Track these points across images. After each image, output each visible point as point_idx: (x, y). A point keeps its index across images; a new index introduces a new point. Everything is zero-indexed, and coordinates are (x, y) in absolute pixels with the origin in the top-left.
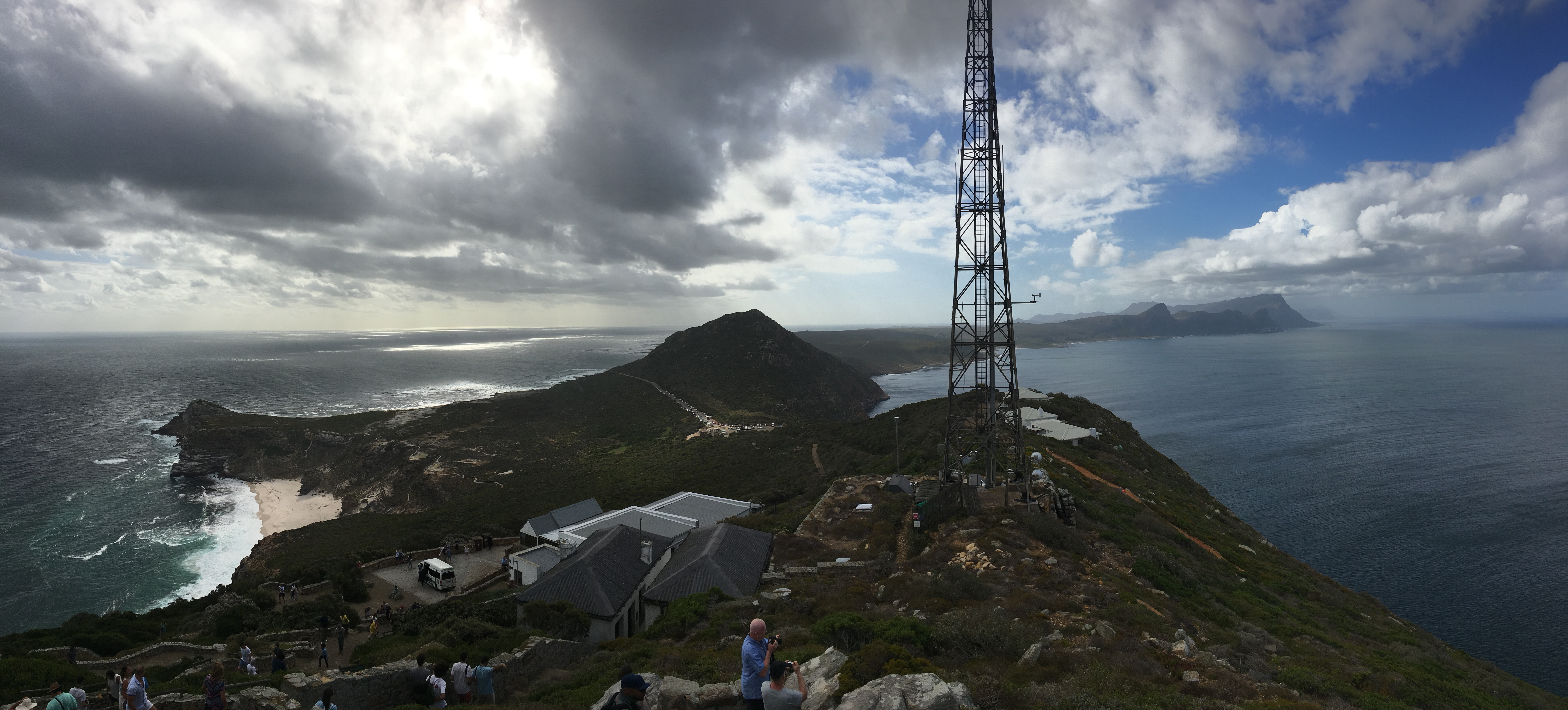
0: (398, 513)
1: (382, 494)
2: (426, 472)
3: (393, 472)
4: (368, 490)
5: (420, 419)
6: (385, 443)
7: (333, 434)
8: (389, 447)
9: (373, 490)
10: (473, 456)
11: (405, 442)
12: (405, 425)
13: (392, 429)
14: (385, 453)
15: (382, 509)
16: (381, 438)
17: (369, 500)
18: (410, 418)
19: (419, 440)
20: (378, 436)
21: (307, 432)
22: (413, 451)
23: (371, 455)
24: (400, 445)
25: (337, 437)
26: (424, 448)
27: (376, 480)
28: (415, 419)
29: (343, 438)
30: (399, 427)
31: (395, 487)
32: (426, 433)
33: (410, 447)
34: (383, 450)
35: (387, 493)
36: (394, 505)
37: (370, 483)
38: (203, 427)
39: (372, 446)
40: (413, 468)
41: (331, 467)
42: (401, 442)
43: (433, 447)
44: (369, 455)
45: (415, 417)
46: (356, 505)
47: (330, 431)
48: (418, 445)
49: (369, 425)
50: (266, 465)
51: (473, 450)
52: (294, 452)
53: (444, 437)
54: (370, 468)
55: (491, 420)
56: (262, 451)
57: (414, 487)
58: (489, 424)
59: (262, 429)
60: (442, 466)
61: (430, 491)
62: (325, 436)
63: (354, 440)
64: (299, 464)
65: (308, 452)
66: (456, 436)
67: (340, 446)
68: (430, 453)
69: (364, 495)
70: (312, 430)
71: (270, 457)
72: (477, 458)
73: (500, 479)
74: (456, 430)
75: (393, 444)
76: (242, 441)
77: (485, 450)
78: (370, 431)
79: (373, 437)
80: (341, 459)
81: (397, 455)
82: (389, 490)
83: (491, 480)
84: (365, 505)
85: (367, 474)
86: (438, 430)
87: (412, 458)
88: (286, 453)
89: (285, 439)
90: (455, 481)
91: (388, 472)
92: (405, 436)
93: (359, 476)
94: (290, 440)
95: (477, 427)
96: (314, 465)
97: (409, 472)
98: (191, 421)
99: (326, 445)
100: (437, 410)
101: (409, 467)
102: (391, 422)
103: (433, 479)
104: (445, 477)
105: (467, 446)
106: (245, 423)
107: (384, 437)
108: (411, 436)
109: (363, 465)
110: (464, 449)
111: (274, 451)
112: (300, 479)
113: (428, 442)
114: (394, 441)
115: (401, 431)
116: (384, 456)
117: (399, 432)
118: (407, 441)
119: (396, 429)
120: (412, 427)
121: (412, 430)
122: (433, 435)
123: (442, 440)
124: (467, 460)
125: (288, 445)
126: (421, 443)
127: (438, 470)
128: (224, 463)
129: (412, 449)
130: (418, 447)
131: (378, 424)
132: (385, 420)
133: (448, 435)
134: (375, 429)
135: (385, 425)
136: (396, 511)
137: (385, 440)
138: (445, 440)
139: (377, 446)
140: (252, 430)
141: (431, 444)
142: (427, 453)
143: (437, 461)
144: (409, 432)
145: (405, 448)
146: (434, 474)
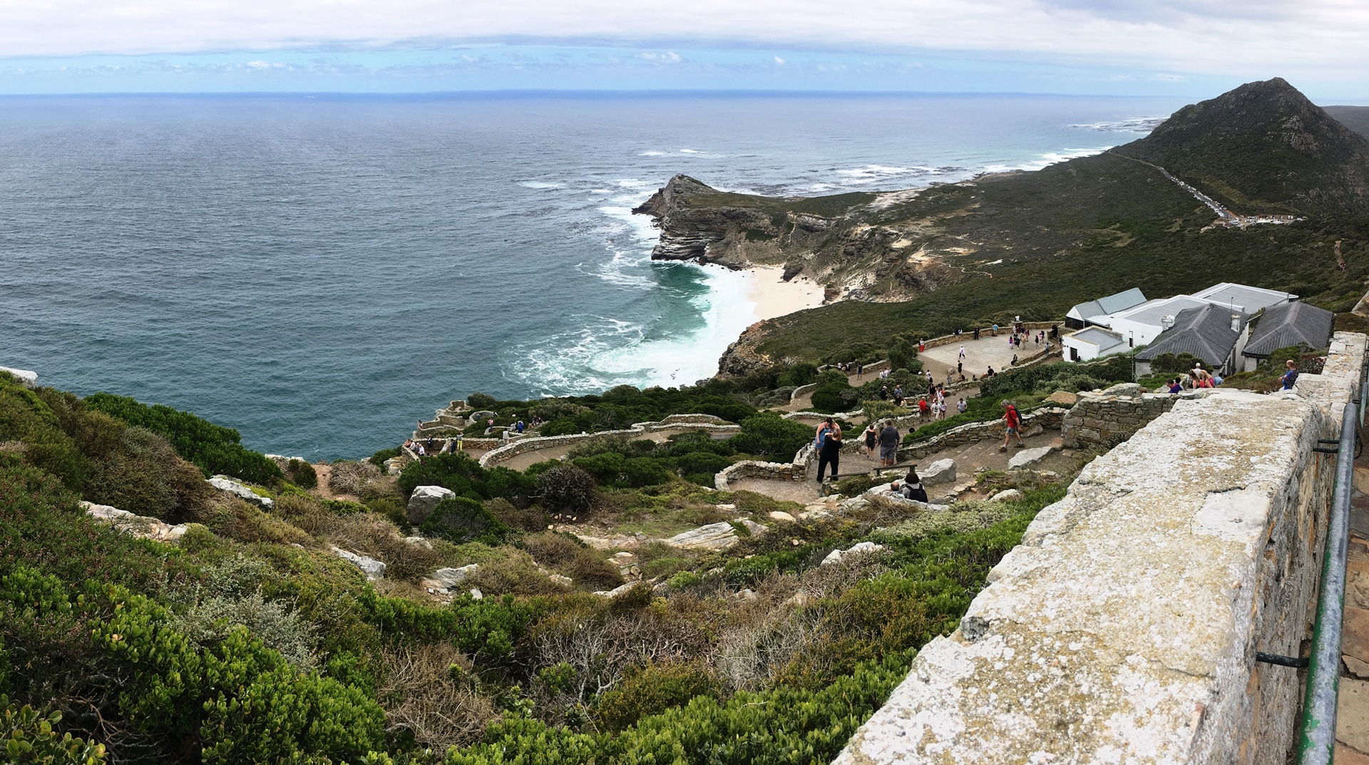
0: (880, 302)
1: (865, 281)
2: (910, 261)
3: (875, 260)
4: (848, 277)
5: (904, 201)
6: (867, 228)
7: (816, 218)
8: (872, 233)
9: (855, 278)
10: (958, 244)
11: (888, 229)
12: (887, 209)
13: (873, 213)
14: (867, 238)
15: (863, 298)
16: (863, 223)
17: (851, 288)
18: (893, 200)
19: (903, 226)
20: (860, 221)
21: (791, 215)
22: (897, 238)
23: (853, 240)
24: (883, 231)
25: (821, 220)
26: (908, 235)
27: (857, 268)
28: (897, 202)
29: (825, 221)
30: (881, 212)
31: (878, 276)
32: (909, 218)
33: (893, 234)
34: (866, 236)
35: (869, 281)
36: (877, 294)
37: (851, 270)
38: (686, 207)
39: (854, 230)
40: (896, 257)
41: (814, 253)
42: (884, 227)
43: (917, 234)
44: (851, 241)
45: (898, 200)
46: (837, 293)
47: (813, 214)
49: (850, 208)
50: (747, 249)
51: (960, 238)
52: (777, 236)
53: (928, 223)
54: (852, 254)
55: (977, 206)
56: (743, 234)
57: (897, 276)
58: (975, 210)
59: (744, 210)
60: (926, 255)
61: (914, 280)
62: (808, 219)
63: (837, 225)
64: (783, 249)
65: (792, 236)
66: (942, 222)
67: (823, 230)
68: (914, 241)
69: (846, 283)
70: (795, 213)
71: (751, 240)
72: (963, 246)
73: (989, 269)
74: (942, 215)
75: (876, 229)
76: (723, 222)
77: (972, 237)
78: (853, 214)
79: (854, 222)
80: (825, 244)
81: (881, 242)
82: (871, 278)
83: (979, 270)
84: (846, 293)
85: (848, 261)
86: (922, 215)
87: (896, 245)
88: (769, 237)
89: (767, 221)
90: (941, 271)
91: (871, 259)
92: (887, 222)
93: (841, 263)
94: (773, 223)
95: (963, 213)
96: (797, 250)
97: (892, 260)
98: (672, 199)
99: (809, 229)
100: (921, 193)
101: (893, 255)
102: (873, 204)
103: (917, 267)
104: (930, 266)
105: (953, 232)
106: (726, 203)
107: (866, 222)
108: (894, 221)
109: (845, 252)
110: (949, 236)
111: (756, 234)
112: (783, 265)
113: (912, 228)
114: (876, 226)
115: (883, 215)
116: (866, 242)
117: (881, 217)
118: (891, 227)
119: (878, 213)
120: (895, 211)
121: (895, 215)
122: (917, 220)
123: (927, 226)
124: (954, 248)
125: (771, 229)
126: (906, 229)
127: (922, 258)
128: (705, 247)
129: (895, 236)
130: (901, 233)
131: (859, 207)
132: (866, 204)
133: (932, 221)
134: (857, 212)
135: (867, 208)
136: (880, 299)
137: (868, 225)
138: (930, 226)
139: (859, 232)
140: (733, 211)
141: (915, 230)
142: (911, 239)
143: (922, 248)
144: (891, 217)
145: (889, 234)
146: (919, 262)
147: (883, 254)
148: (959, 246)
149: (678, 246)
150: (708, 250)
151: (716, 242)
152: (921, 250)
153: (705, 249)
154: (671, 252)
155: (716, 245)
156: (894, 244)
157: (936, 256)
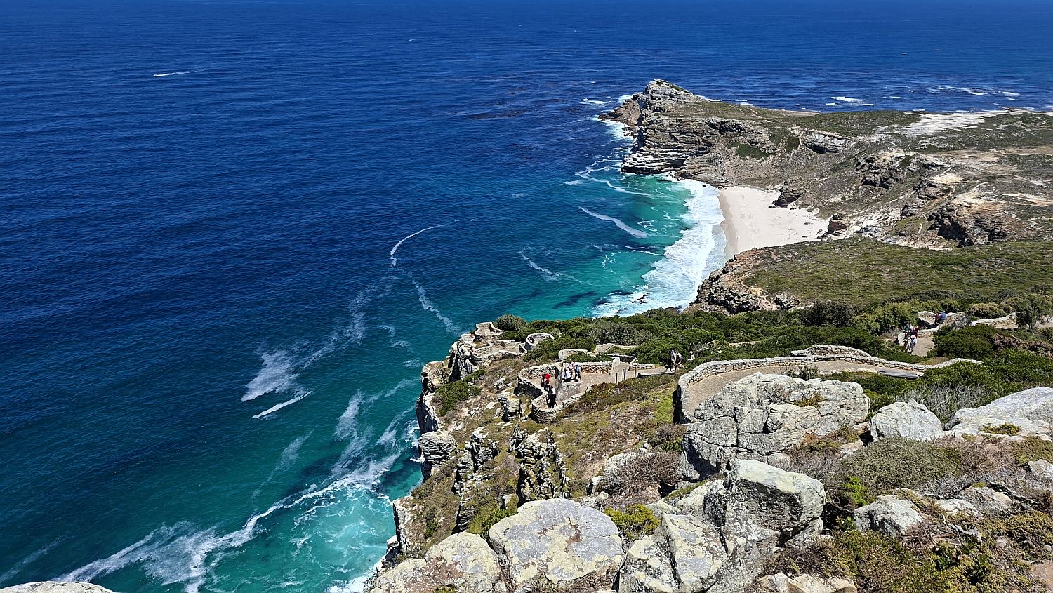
0: (902, 245)
1: (884, 218)
2: (955, 201)
3: (905, 195)
4: (863, 211)
6: (901, 154)
7: (830, 137)
8: (906, 162)
9: (872, 212)
10: (1033, 190)
11: (930, 158)
12: (934, 135)
13: (912, 138)
14: (898, 168)
15: (880, 237)
16: (895, 148)
17: (865, 224)
19: (952, 158)
20: (892, 145)
21: (796, 130)
22: (941, 170)
23: (878, 168)
24: (922, 160)
25: (836, 140)
26: (957, 169)
27: (877, 200)
29: (842, 142)
30: (927, 137)
31: (903, 213)
32: (964, 149)
33: (937, 165)
34: (897, 164)
35: (891, 219)
36: (899, 235)
37: (869, 202)
38: (664, 115)
39: (881, 156)
40: (937, 193)
41: (821, 178)
42: (924, 156)
43: (972, 169)
44: (875, 168)
46: (845, 228)
47: (827, 131)
48: (950, 164)
49: (881, 128)
50: (736, 167)
51: (1037, 183)
52: (774, 154)
53: (991, 159)
54: (873, 184)
56: (734, 150)
57: (932, 217)
59: (738, 122)
60: (981, 197)
61: (955, 226)
62: (818, 137)
63: (859, 146)
64: (781, 170)
65: (795, 155)
66: (1013, 159)
67: (836, 151)
68: (967, 178)
69: (859, 217)
70: (802, 128)
71: (742, 157)
72: (1040, 195)
74: (1014, 150)
75: (912, 157)
76: (710, 135)
78: (883, 136)
79: (884, 146)
80: (836, 169)
81: (917, 174)
82: (895, 214)
84: (858, 229)
85: (868, 192)
86: (983, 146)
87: (938, 179)
88: (766, 155)
89: (765, 137)
90: (998, 221)
91: (897, 192)
92: (931, 149)
93: (856, 192)
94: (770, 139)
96: (801, 173)
97: (928, 197)
98: (648, 106)
99: (820, 149)
100: (988, 119)
101: (931, 191)
102: (913, 126)
103: (964, 211)
104: (983, 212)
105: (1026, 174)
106: (715, 113)
107: (900, 146)
108: (940, 150)
109: (864, 180)
110: (1020, 179)
111: (750, 150)
112: (778, 187)
113: (967, 162)
114: (915, 153)
115: (927, 141)
116: (896, 171)
117: (924, 142)
118: (934, 157)
119: (920, 138)
120: (945, 138)
121: (944, 142)
122: (976, 153)
123: (988, 162)
124: (1024, 195)
125: (768, 145)
126: (956, 162)
127: (974, 201)
128: (684, 161)
129: (939, 168)
130: (948, 166)
131: (894, 128)
132: (904, 125)
133: (997, 156)
134: (889, 134)
135: (904, 130)
136: (902, 242)
137: (902, 150)
138: (994, 162)
139: (889, 158)
140: (725, 122)
141: (970, 164)
142: (962, 175)
143: (975, 189)
144: (938, 145)
145: (929, 165)
146: (967, 205)
147: (917, 189)
148: (1033, 193)
149: (652, 158)
150: (688, 166)
151: (697, 156)
152: (973, 190)
153: (684, 163)
154: (644, 165)
155: (697, 159)
156: (935, 178)
157: (996, 200)
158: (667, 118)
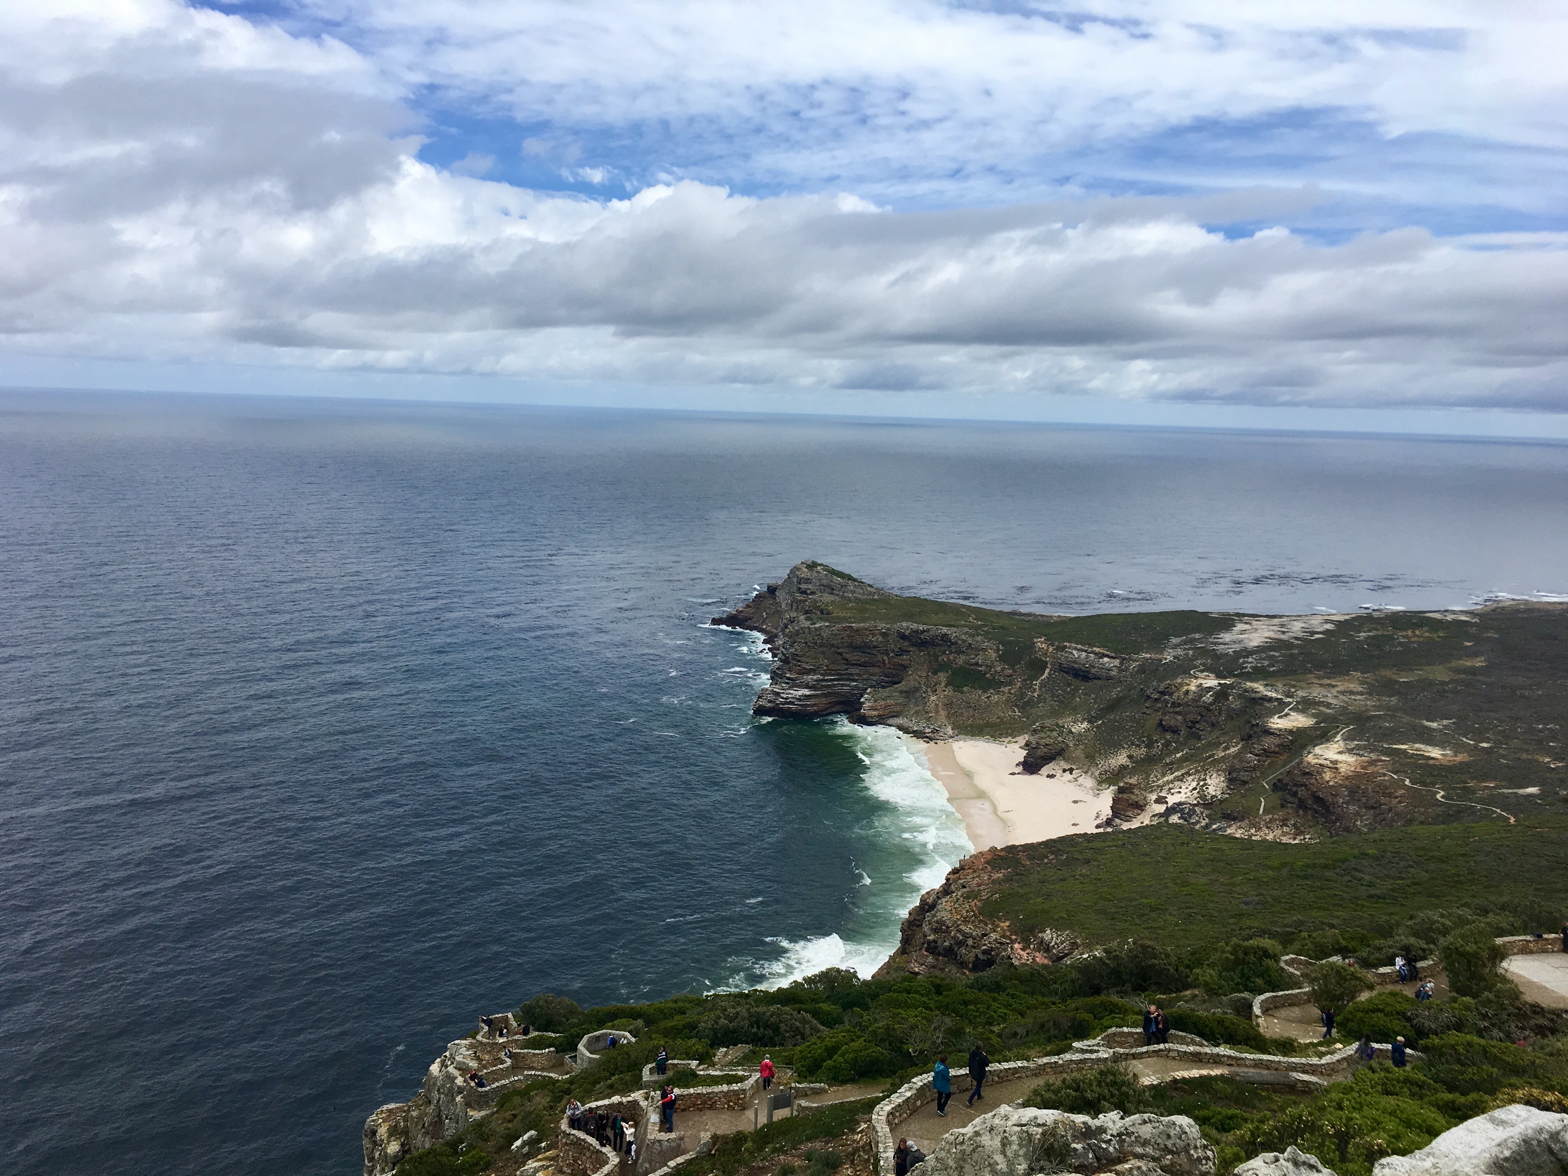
0: (1238, 836)
1: (1201, 789)
2: (1310, 759)
3: (1227, 748)
4: (1165, 779)
5: (1296, 638)
6: (1212, 682)
7: (1096, 654)
8: (1222, 694)
9: (1180, 779)
10: (1429, 738)
11: (1259, 687)
12: (1260, 650)
13: (1227, 654)
14: (1211, 704)
15: (1198, 822)
16: (1202, 671)
17: (1172, 800)
18: (1272, 634)
19: (1294, 686)
20: (1196, 667)
21: (1041, 643)
22: (1280, 707)
23: (1180, 705)
24: (1246, 691)
25: (1106, 659)
26: (1307, 706)
27: (1184, 759)
28: (1283, 637)
29: (1117, 662)
30: (1247, 652)
31: (1231, 781)
32: (1311, 672)
33: (1270, 700)
34: (1208, 698)
35: (1211, 791)
36: (1230, 818)
37: (1172, 763)
38: (822, 619)
39: (1181, 685)
40: (1278, 746)
41: (1090, 722)
42: (1249, 684)
43: (1328, 705)
44: (1175, 705)
45: (1283, 633)
46: (1140, 807)
47: (1091, 645)
48: (1292, 697)
49: (1175, 640)
50: (948, 705)
51: (1434, 725)
52: (1010, 683)
53: (1356, 686)
54: (1175, 731)
55: (1479, 663)
56: (943, 677)
57: (1277, 786)
58: (1473, 671)
59: (945, 630)
60: (1350, 751)
61: (1318, 800)
62: (1077, 654)
63: (1142, 669)
64: (1022, 708)
65: (1042, 685)
66: (1388, 687)
67: (1109, 678)
68: (1321, 718)
69: (1161, 788)
70: (1050, 640)
71: (958, 688)
72: (1442, 745)
73: (1506, 803)
74: (1388, 673)
75: (1231, 686)
76: (902, 651)
77: (1462, 728)
78: (1180, 652)
79: (1184, 668)
80: (1113, 706)
81: (1239, 713)
82: (1215, 785)
83: (1481, 801)
84: (1161, 808)
85: (1167, 744)
86: (1341, 669)
87: (1276, 723)
88: (994, 684)
89: (993, 655)
90: (1385, 790)
91: (1217, 745)
92: (1259, 674)
93: (1149, 746)
94: (1002, 658)
95: (1439, 673)
96: (1055, 714)
97: (1266, 753)
98: (795, 604)
99: (1082, 674)
100: (1339, 624)
101: (1268, 742)
102: (1226, 637)
103: (1327, 776)
104: (1357, 776)
105: (1414, 712)
106: (909, 617)
107: (1209, 669)
108: (1274, 674)
109: (1160, 724)
110: (1406, 719)
111: (967, 678)
112: (1022, 740)
113: (1316, 693)
114: (1232, 680)
115: (1250, 660)
116: (1209, 710)
117: (1244, 662)
118: (1266, 685)
119: (1239, 654)
120: (1277, 654)
121: (1277, 662)
122: (1329, 678)
123: (1352, 693)
124: (1417, 746)
125: (999, 669)
126: (1300, 693)
127: (1339, 757)
128: (862, 696)
129: (1276, 703)
130: (1290, 700)
131: (1196, 640)
132: (1211, 634)
133: (1367, 683)
134: (1189, 649)
135: (1212, 643)
136: (1236, 831)
137: (1212, 676)
138: (1361, 694)
139: (1193, 688)
140: (924, 631)
141: (1324, 696)
142: (1314, 716)
143: (1338, 737)
144: (1268, 666)
145: (1260, 698)
146: (1331, 765)
147: (1247, 738)
148: (1431, 742)
149: (807, 692)
150: (867, 703)
151: (883, 687)
152: (1336, 739)
153: (862, 700)
154: (793, 703)
155: (884, 693)
156: (1272, 720)
157: (1373, 756)
158: (827, 624)
